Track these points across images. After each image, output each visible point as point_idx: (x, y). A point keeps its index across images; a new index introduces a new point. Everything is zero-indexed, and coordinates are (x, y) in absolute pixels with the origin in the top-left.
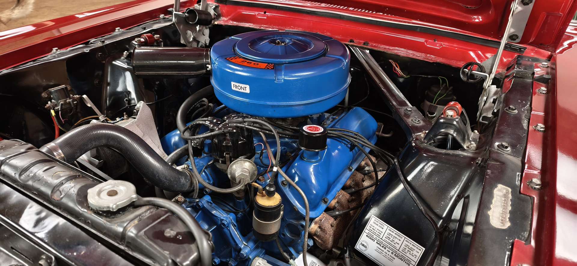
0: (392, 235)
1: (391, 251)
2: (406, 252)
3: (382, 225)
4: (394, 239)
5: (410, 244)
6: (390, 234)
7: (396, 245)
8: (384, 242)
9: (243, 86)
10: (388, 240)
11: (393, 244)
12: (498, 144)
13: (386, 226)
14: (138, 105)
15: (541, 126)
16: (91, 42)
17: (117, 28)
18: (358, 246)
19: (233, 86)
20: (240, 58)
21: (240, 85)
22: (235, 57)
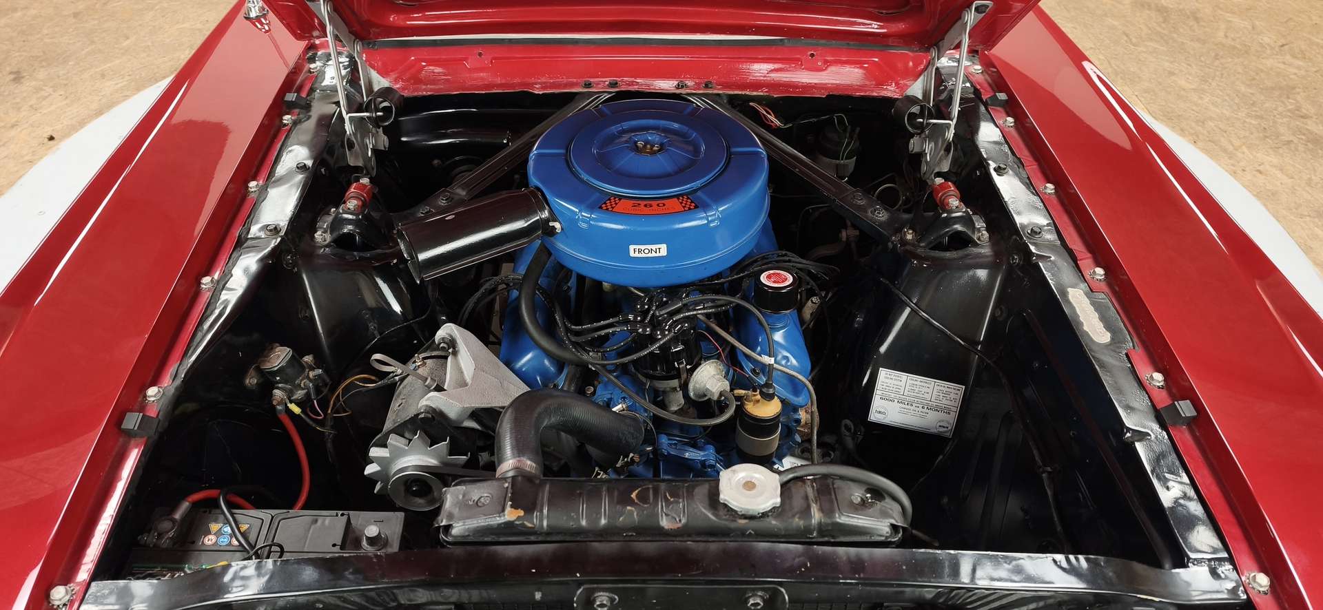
0: (916, 385)
1: (921, 406)
2: (941, 399)
3: (897, 376)
4: (920, 390)
5: (944, 387)
6: (913, 385)
7: (926, 396)
8: (908, 398)
9: (654, 247)
10: (913, 394)
11: (922, 396)
12: (1029, 231)
13: (904, 376)
14: (441, 333)
15: (1050, 186)
16: (243, 236)
17: (253, 184)
18: (874, 416)
19: (634, 251)
20: (620, 199)
21: (649, 247)
22: (609, 199)
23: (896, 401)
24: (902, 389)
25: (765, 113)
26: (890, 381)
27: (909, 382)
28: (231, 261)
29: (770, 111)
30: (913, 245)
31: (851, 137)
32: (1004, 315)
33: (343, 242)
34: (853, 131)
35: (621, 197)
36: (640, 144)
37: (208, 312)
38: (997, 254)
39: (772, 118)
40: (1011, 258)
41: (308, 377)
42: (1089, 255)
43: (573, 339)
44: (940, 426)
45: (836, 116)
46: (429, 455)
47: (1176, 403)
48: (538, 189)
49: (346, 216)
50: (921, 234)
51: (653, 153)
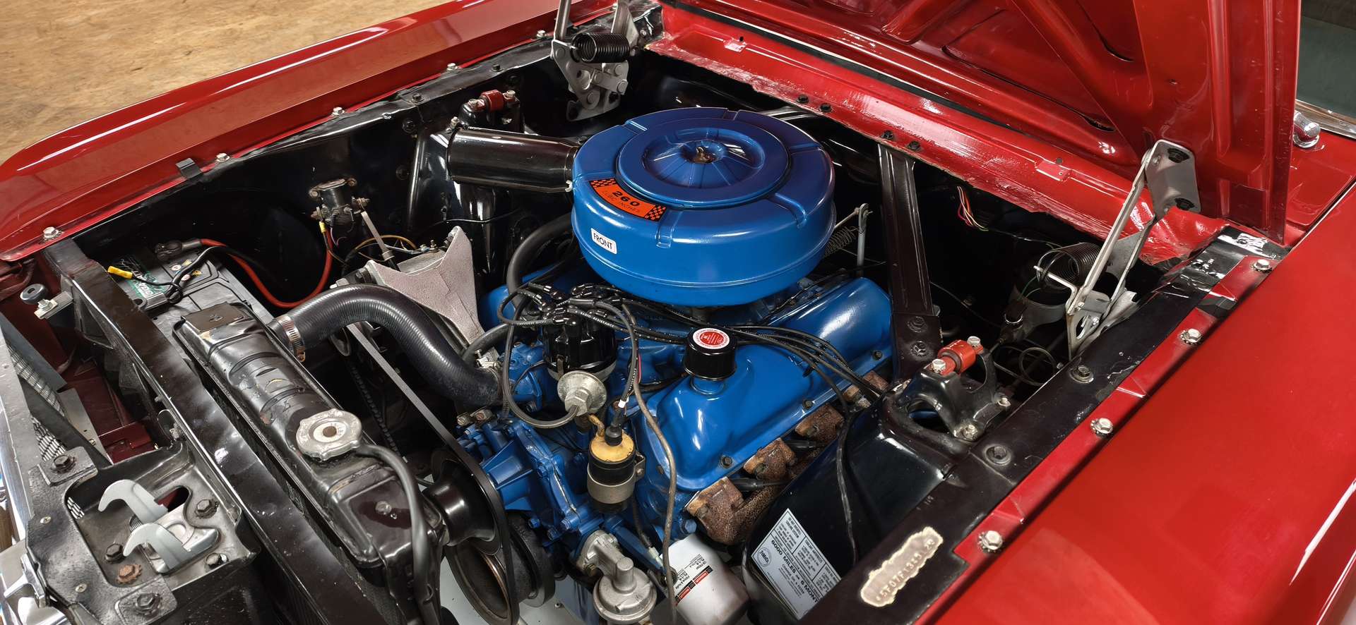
0: (809, 552)
1: (801, 579)
2: (822, 586)
3: (798, 530)
4: (809, 560)
5: (831, 575)
6: (806, 549)
7: (811, 571)
8: (795, 560)
9: (608, 240)
11: (807, 568)
13: (803, 534)
14: (452, 232)
15: (1105, 424)
17: (451, 65)
19: (594, 236)
20: (615, 184)
21: (604, 238)
22: (608, 179)
23: (784, 555)
24: (795, 546)
25: (962, 203)
26: (787, 527)
29: (968, 204)
35: (618, 182)
39: (967, 212)
42: (1021, 517)
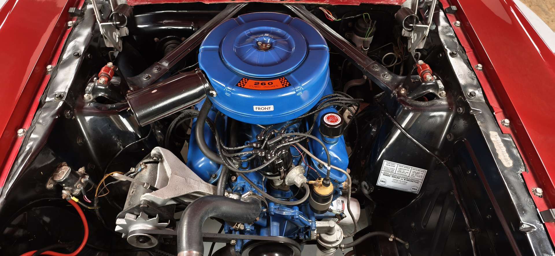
0: (402, 169)
1: (404, 179)
2: (414, 176)
3: (393, 164)
4: (404, 171)
5: (416, 170)
8: (397, 175)
9: (267, 107)
10: (400, 173)
11: (405, 174)
12: (469, 94)
13: (396, 164)
14: (153, 152)
15: (480, 65)
16: (42, 101)
17: (49, 67)
18: (379, 183)
19: (256, 108)
20: (248, 80)
21: (264, 107)
22: (242, 80)
23: (391, 176)
24: (395, 170)
25: (327, 13)
26: (388, 167)
27: (398, 167)
28: (35, 118)
29: (330, 12)
30: (404, 96)
31: (372, 26)
32: (452, 138)
33: (99, 100)
34: (373, 22)
35: (248, 78)
36: (260, 43)
37: (22, 151)
38: (450, 104)
39: (331, 16)
40: (458, 109)
41: (81, 182)
42: (501, 110)
43: (224, 154)
44: (413, 189)
45: (364, 14)
46: (148, 223)
47: (550, 210)
48: (203, 71)
49: (99, 87)
50: (410, 91)
51: (266, 50)
